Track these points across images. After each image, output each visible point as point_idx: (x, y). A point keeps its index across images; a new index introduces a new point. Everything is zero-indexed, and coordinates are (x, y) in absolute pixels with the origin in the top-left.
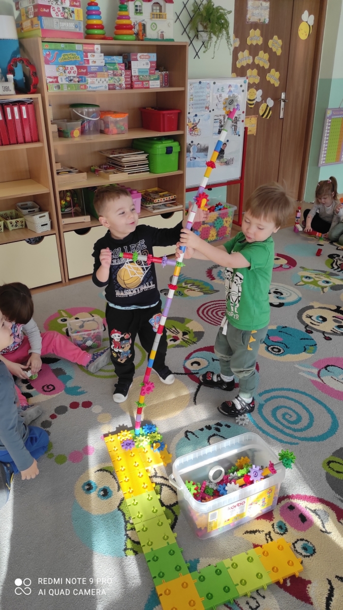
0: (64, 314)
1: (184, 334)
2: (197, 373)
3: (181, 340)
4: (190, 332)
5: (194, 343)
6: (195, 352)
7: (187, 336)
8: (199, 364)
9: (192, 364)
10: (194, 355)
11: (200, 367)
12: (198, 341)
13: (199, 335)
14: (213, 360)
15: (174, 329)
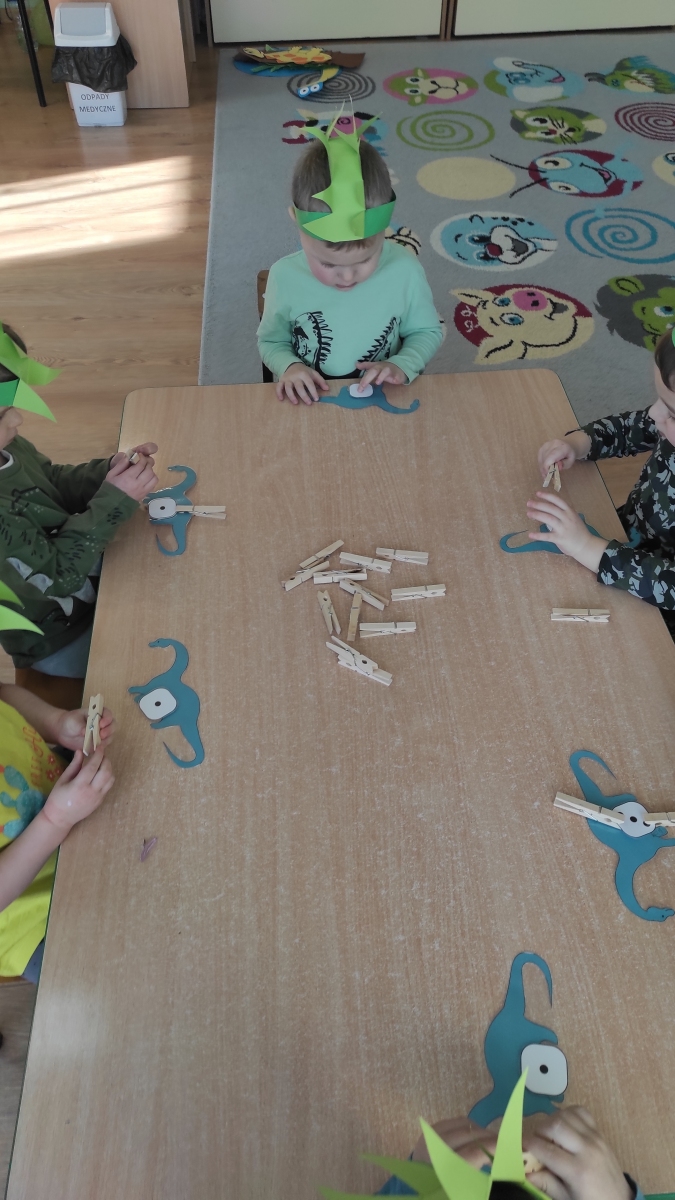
0: (420, 73)
1: (571, 130)
2: (544, 172)
3: (558, 135)
4: (580, 130)
5: (575, 142)
6: (565, 151)
7: (571, 134)
8: (556, 163)
9: (547, 162)
10: (561, 154)
11: (556, 167)
12: (583, 141)
13: (591, 136)
14: (582, 165)
15: (560, 122)
